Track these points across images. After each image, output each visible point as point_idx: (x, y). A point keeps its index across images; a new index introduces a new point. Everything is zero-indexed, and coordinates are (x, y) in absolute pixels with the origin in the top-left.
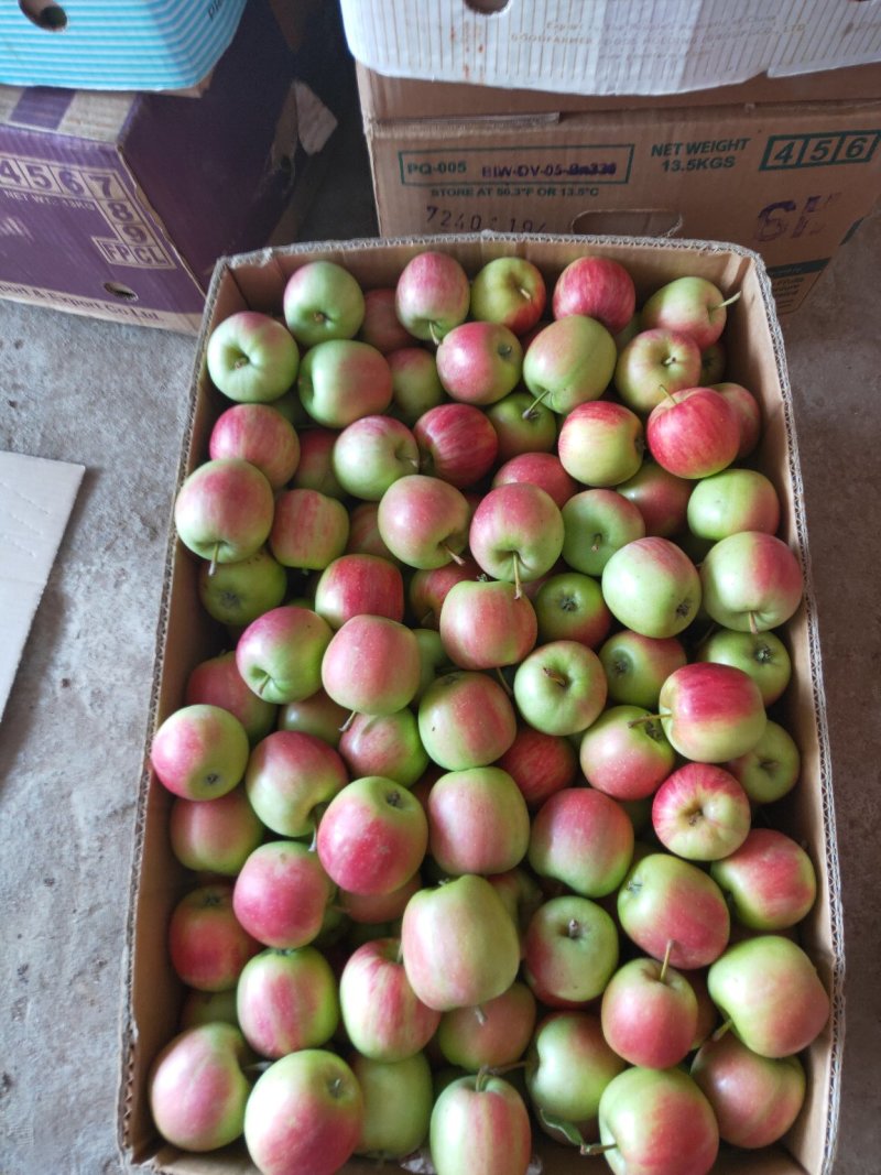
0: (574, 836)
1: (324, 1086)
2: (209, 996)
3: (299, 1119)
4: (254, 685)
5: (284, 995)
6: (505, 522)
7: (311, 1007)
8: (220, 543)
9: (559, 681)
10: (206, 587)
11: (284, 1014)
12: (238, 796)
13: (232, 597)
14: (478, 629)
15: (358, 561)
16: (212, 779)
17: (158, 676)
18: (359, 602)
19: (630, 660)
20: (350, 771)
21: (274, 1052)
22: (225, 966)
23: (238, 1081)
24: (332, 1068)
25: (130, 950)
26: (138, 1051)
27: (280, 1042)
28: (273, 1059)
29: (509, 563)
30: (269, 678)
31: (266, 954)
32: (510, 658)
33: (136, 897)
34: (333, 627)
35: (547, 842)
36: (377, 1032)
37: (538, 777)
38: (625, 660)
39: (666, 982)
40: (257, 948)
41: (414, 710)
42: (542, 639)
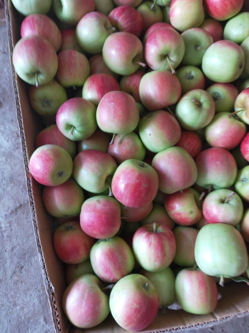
0: (217, 165)
1: (142, 287)
2: (76, 266)
3: (137, 304)
4: (68, 134)
5: (112, 256)
6: (163, 40)
7: (125, 258)
8: (38, 73)
9: (198, 105)
10: (34, 100)
11: (115, 263)
12: (72, 181)
13: (46, 101)
14: (161, 88)
16: (60, 174)
17: (23, 137)
18: (103, 91)
19: (219, 94)
20: (118, 161)
21: (114, 279)
22: (82, 252)
23: (103, 296)
25: (41, 254)
26: (55, 295)
27: (115, 275)
28: (114, 283)
29: (165, 61)
30: (75, 128)
31: (99, 243)
32: (174, 100)
33: (38, 232)
34: (95, 105)
36: (156, 261)
37: (192, 148)
38: (217, 95)
40: (94, 241)
41: (137, 132)
42: (183, 93)
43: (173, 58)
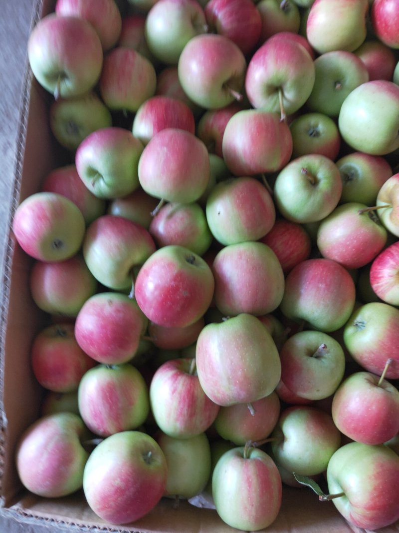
0: (318, 289)
1: (139, 456)
3: (122, 480)
4: (88, 182)
5: (110, 394)
6: (277, 60)
7: (130, 403)
8: (63, 76)
10: (55, 118)
11: (111, 407)
13: (74, 126)
15: (163, 100)
16: (58, 245)
17: (18, 174)
19: (356, 171)
21: (104, 432)
22: (70, 376)
23: (79, 452)
24: (146, 444)
27: (108, 426)
28: (104, 437)
29: (275, 98)
30: (100, 176)
31: (98, 368)
32: (274, 165)
36: (177, 420)
38: (353, 171)
39: (382, 387)
42: (294, 155)
43: (290, 94)
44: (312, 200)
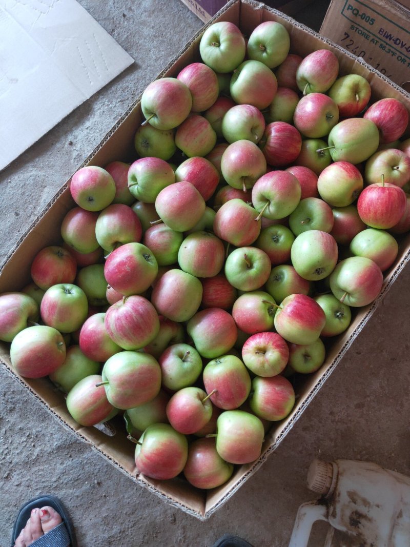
0: (210, 326)
2: (37, 288)
4: (130, 182)
6: (274, 185)
8: (155, 115)
9: (248, 263)
10: (139, 132)
13: (147, 143)
14: (231, 220)
15: (205, 162)
16: (90, 199)
17: (96, 152)
18: (193, 178)
19: (283, 278)
22: (49, 280)
23: (23, 321)
25: (17, 247)
28: (43, 323)
29: (263, 204)
30: (137, 183)
33: (32, 230)
34: (176, 180)
35: (198, 322)
37: (214, 297)
38: (282, 276)
39: (203, 403)
41: (185, 235)
43: (272, 209)
44: (240, 275)
